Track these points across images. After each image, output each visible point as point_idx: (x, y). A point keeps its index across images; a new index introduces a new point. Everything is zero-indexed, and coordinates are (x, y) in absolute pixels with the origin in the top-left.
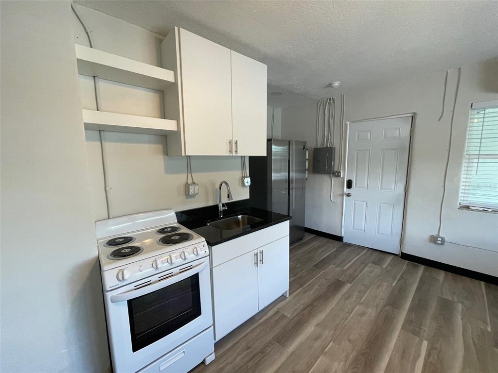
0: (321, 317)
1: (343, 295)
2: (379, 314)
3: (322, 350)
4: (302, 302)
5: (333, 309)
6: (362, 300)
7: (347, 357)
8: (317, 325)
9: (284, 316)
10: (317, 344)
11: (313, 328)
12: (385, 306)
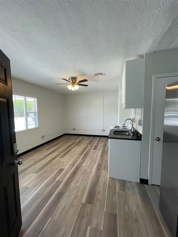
0: (92, 174)
1: (86, 189)
2: (70, 185)
3: (89, 166)
4: (102, 177)
5: (89, 179)
6: (77, 189)
7: (82, 167)
8: (92, 171)
9: (104, 170)
10: (90, 167)
11: (93, 170)
12: (65, 192)
